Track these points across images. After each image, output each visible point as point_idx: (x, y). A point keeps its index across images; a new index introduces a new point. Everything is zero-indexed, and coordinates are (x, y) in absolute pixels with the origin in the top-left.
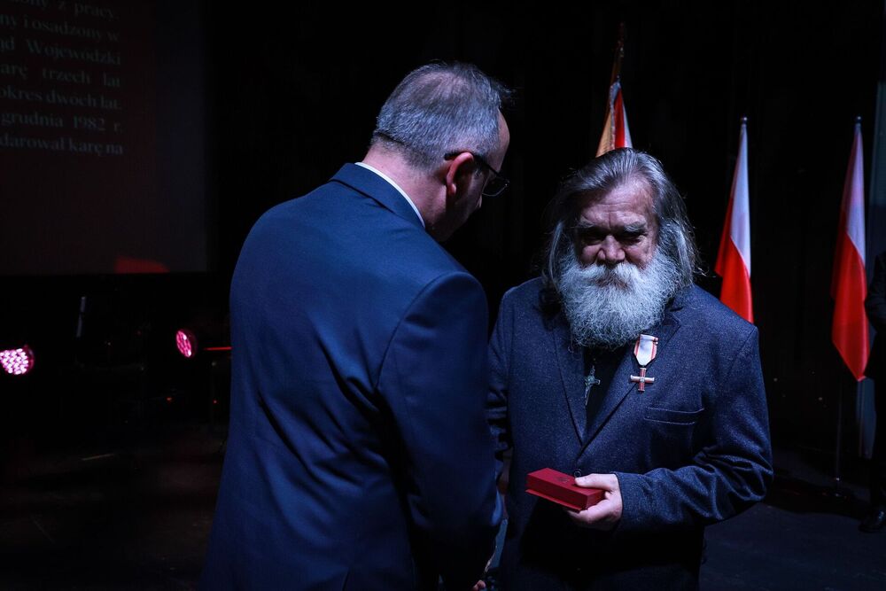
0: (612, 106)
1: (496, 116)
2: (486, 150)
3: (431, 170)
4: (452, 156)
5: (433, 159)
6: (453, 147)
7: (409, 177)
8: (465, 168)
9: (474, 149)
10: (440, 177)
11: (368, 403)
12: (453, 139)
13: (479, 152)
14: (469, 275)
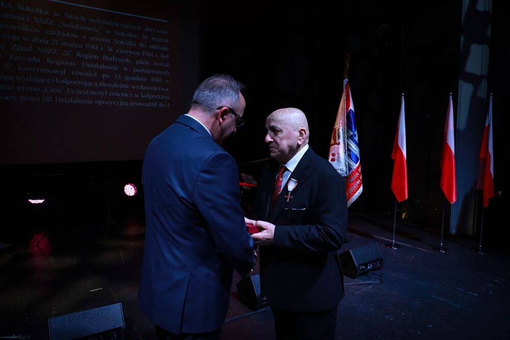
0: (344, 89)
1: (237, 93)
2: (234, 106)
3: (212, 113)
4: (220, 108)
5: (213, 109)
6: (220, 105)
7: (203, 117)
8: (225, 113)
9: (228, 105)
10: (216, 116)
11: (189, 205)
12: (220, 101)
13: (230, 107)
14: (227, 153)
